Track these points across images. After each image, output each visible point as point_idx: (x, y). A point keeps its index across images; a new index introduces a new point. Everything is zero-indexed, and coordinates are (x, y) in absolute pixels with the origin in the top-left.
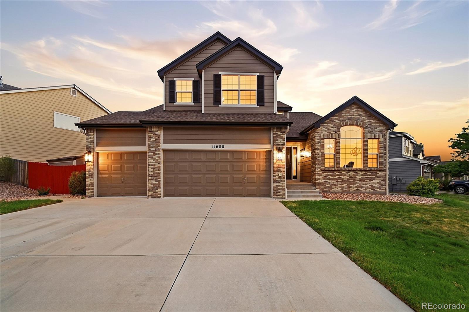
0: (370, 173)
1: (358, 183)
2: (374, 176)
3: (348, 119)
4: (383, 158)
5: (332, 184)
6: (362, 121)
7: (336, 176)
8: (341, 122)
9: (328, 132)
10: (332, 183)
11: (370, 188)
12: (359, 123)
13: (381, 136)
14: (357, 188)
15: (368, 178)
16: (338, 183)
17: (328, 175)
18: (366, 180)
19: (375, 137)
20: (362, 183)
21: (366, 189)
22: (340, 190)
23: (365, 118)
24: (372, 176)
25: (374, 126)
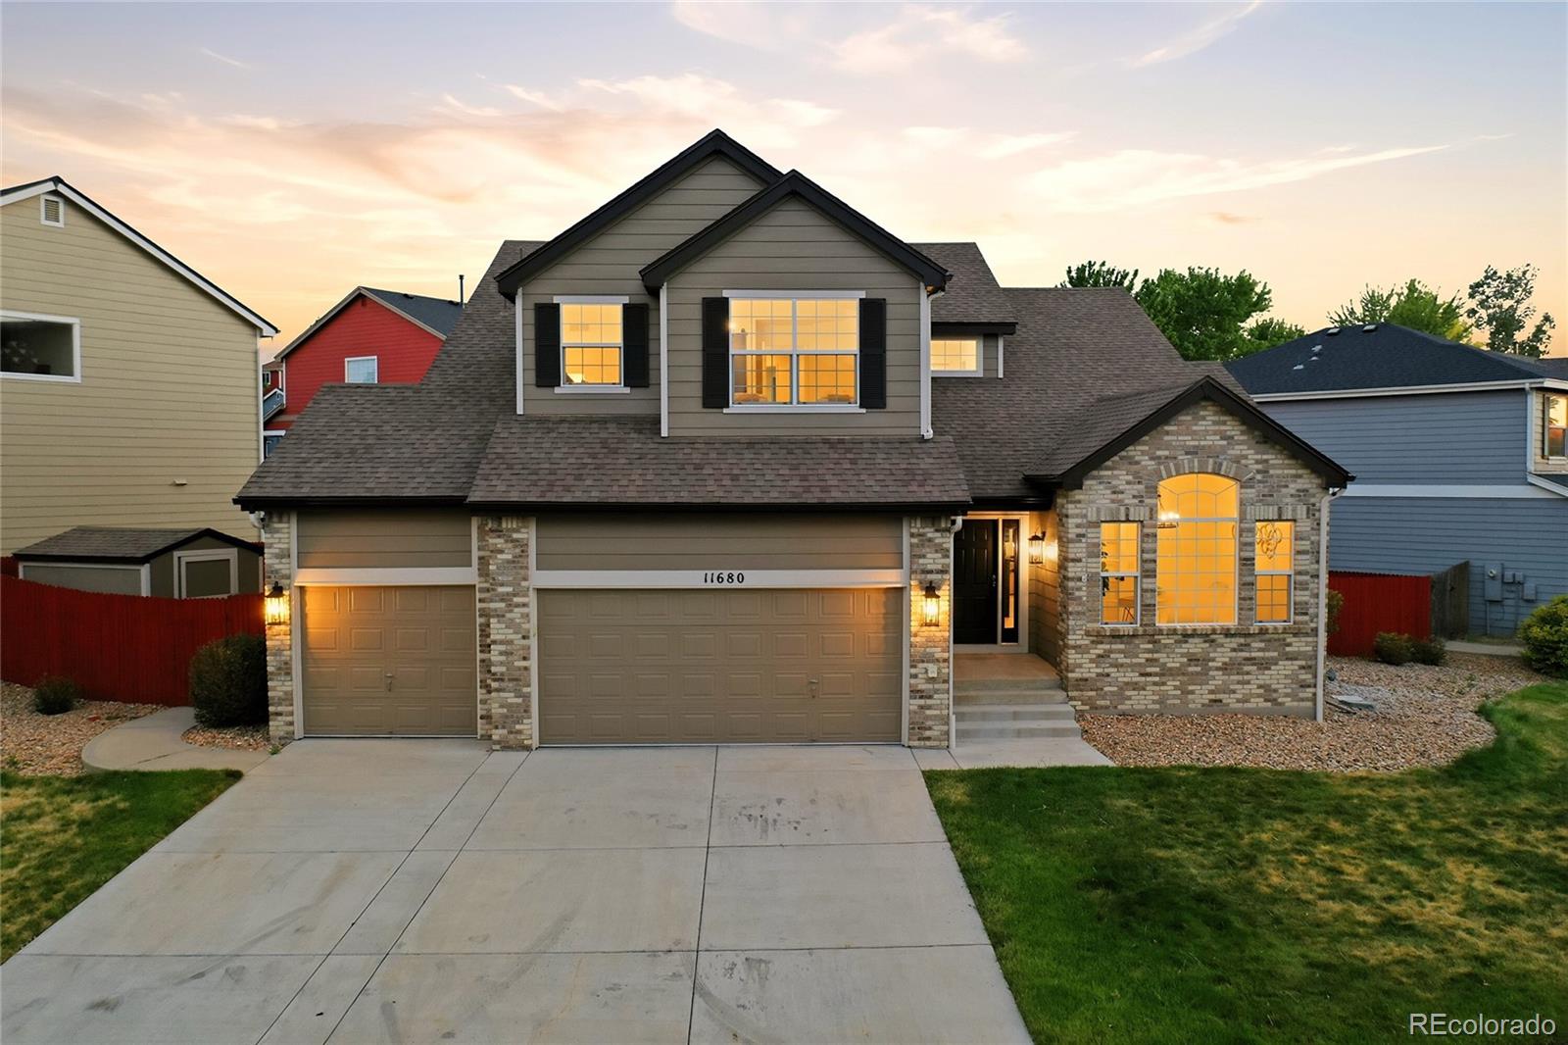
0: (1261, 641)
1: (1218, 679)
2: (1276, 654)
3: (1187, 453)
4: (1307, 589)
5: (1127, 684)
6: (1237, 460)
7: (1140, 655)
8: (1159, 464)
9: (1113, 501)
10: (1126, 680)
11: (1259, 696)
12: (1223, 468)
13: (1302, 511)
14: (1213, 697)
15: (1255, 659)
16: (1149, 679)
17: (1111, 651)
18: (1246, 668)
19: (1280, 515)
20: (1232, 677)
21: (1245, 701)
22: (1154, 702)
23: (1246, 447)
24: (1267, 654)
25: (1278, 476)
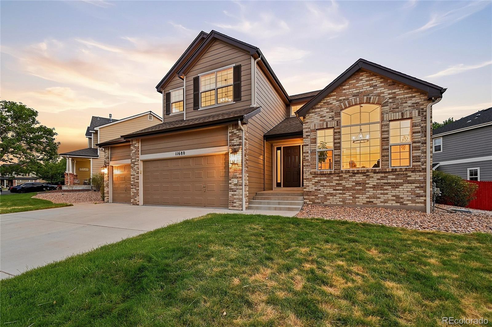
1: (371, 192)
2: (402, 181)
6: (378, 95)
7: (333, 182)
8: (341, 103)
10: (327, 192)
12: (372, 99)
14: (368, 200)
16: (337, 192)
17: (321, 180)
21: (385, 202)
22: (340, 201)
23: (383, 88)
